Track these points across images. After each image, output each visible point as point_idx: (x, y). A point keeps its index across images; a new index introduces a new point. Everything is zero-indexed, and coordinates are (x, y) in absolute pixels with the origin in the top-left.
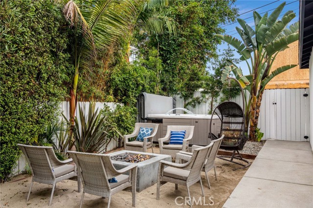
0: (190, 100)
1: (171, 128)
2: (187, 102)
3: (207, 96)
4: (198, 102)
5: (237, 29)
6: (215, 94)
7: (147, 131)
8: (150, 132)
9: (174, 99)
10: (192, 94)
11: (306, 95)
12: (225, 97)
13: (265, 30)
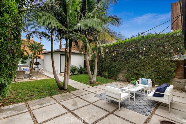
11: (43, 60)
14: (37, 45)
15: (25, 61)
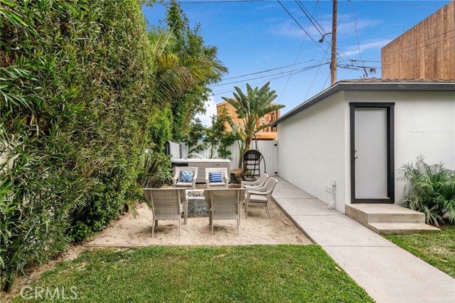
0: (194, 147)
1: (208, 171)
2: (191, 149)
3: (208, 144)
4: (200, 149)
5: (234, 93)
6: (214, 143)
7: (190, 174)
8: (192, 174)
9: (180, 146)
10: (196, 142)
11: (276, 145)
12: (223, 145)
13: (257, 99)
14: (256, 96)
15: (228, 149)
